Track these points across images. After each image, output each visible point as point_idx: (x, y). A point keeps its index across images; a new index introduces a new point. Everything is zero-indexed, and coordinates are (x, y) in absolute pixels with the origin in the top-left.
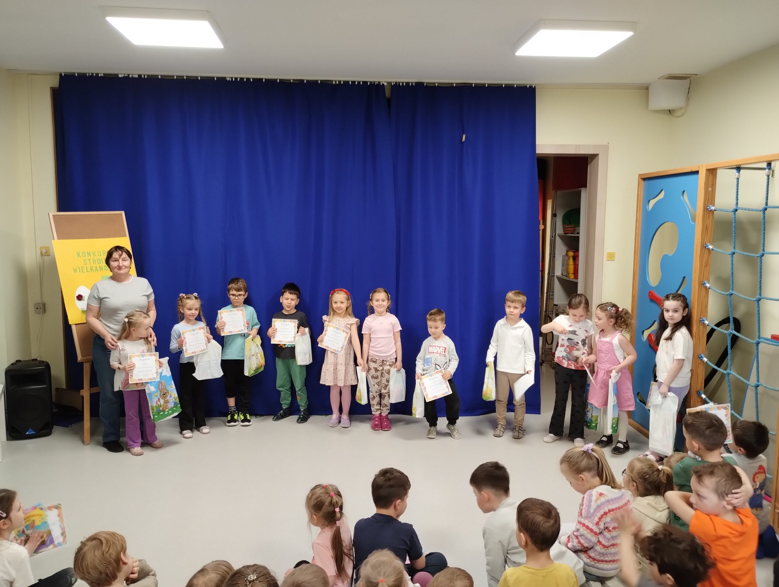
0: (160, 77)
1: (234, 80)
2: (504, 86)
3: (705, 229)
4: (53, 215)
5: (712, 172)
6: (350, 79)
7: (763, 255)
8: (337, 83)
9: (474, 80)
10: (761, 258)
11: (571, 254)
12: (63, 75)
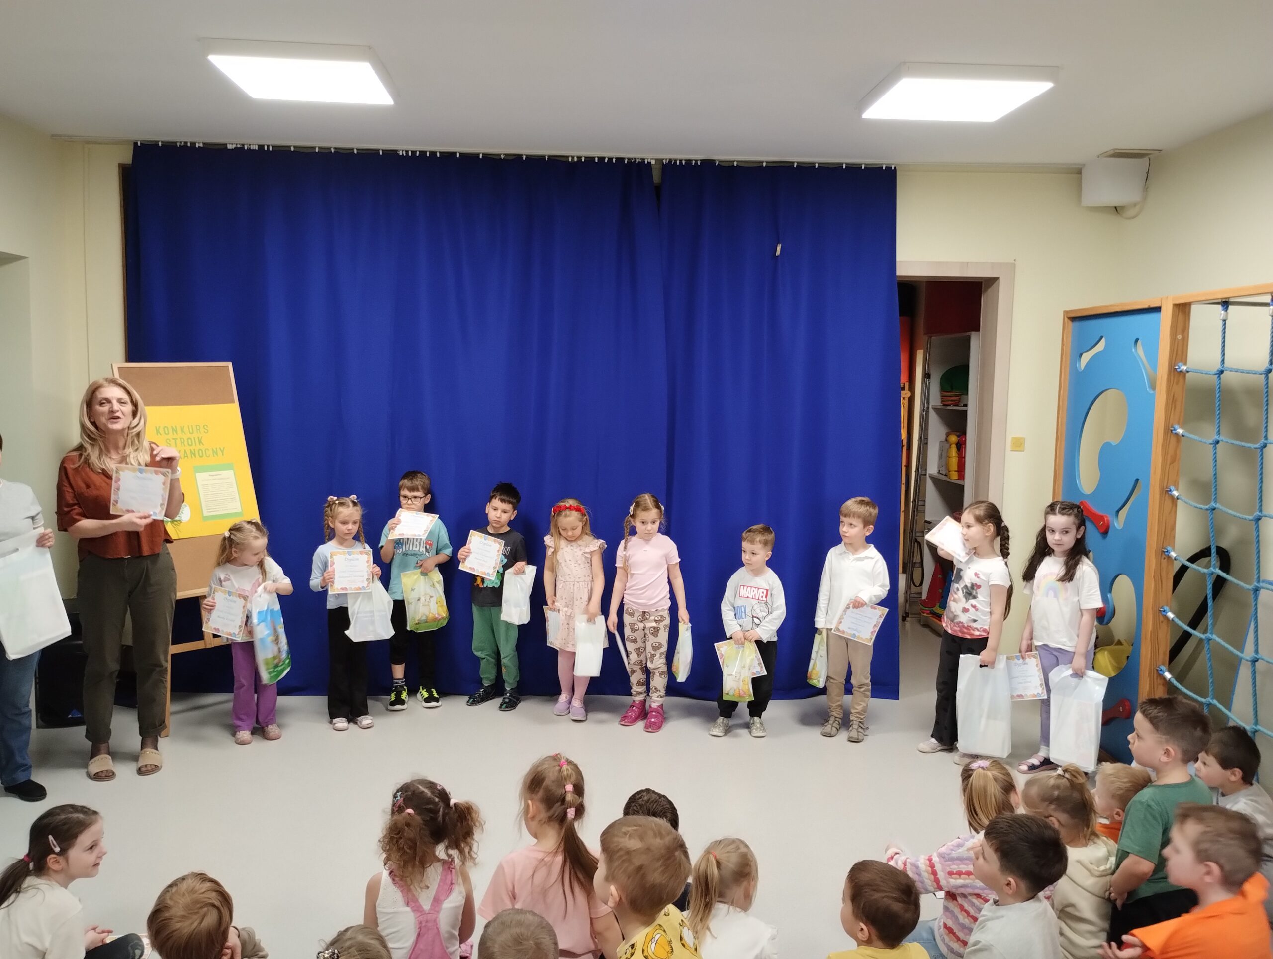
0: (292, 149)
1: (410, 154)
2: (844, 167)
3: (1171, 402)
4: (119, 368)
5: (1183, 309)
6: (596, 153)
7: (1265, 446)
8: (576, 159)
9: (796, 157)
10: (1262, 450)
11: (953, 439)
12: (139, 144)
